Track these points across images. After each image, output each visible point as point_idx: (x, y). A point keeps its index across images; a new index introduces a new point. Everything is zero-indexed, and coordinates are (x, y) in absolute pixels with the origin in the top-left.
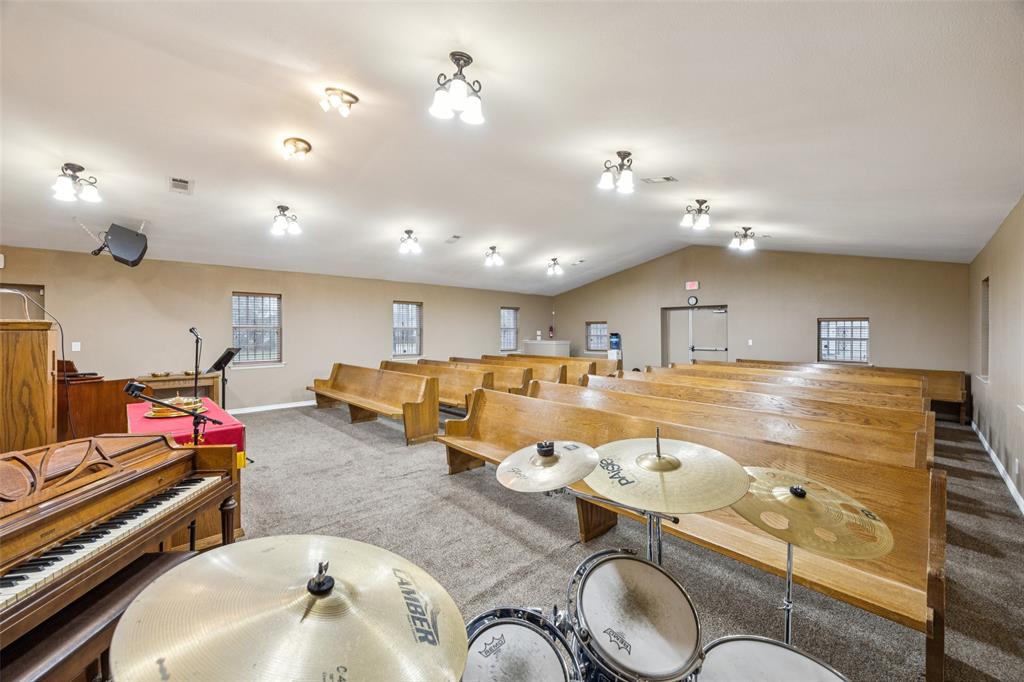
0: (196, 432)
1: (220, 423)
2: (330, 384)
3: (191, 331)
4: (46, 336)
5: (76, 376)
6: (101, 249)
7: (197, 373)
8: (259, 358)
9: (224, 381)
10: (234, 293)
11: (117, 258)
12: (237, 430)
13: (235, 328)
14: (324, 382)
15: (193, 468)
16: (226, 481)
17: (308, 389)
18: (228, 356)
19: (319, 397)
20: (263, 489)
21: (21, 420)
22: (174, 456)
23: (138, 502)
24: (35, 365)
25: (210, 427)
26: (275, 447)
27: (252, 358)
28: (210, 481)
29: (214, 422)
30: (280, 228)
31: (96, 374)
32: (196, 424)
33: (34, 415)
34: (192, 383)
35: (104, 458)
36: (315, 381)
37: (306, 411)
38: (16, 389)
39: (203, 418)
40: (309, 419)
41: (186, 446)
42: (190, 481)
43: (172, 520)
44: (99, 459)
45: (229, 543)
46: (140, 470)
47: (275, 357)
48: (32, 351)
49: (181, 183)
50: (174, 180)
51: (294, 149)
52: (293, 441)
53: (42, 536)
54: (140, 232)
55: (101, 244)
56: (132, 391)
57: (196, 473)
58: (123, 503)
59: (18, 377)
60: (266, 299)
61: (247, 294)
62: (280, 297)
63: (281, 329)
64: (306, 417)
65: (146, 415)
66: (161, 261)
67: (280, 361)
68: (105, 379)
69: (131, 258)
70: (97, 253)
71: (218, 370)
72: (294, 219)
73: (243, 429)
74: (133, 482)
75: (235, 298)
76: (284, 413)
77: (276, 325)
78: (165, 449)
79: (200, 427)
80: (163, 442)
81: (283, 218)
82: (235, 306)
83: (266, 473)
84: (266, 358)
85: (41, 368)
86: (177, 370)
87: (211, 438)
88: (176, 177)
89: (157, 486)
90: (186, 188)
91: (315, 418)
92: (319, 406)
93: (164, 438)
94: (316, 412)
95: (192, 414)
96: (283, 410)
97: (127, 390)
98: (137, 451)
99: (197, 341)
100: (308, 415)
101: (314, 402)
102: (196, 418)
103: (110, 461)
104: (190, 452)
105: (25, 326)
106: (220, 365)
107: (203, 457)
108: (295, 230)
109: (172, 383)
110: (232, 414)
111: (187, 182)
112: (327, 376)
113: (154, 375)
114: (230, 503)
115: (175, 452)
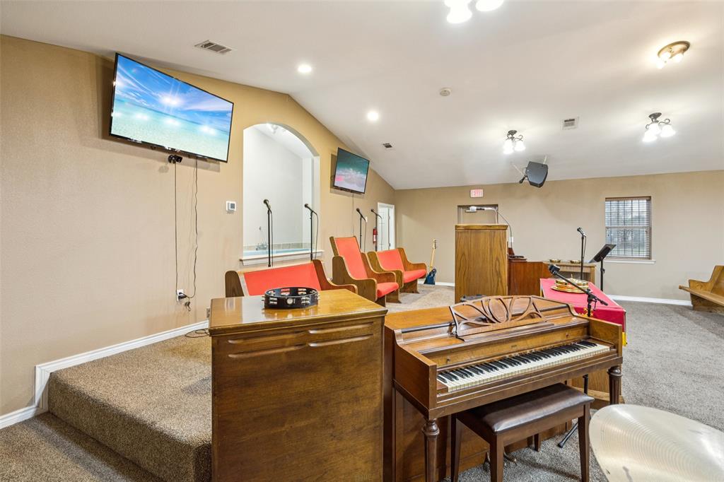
0: (589, 307)
1: (607, 305)
2: (710, 286)
3: (578, 230)
4: (505, 233)
5: (514, 257)
6: (523, 179)
7: (582, 262)
8: (629, 254)
9: (602, 270)
10: (607, 199)
11: (532, 184)
12: (619, 312)
13: (608, 228)
14: (702, 284)
15: (588, 334)
16: (613, 353)
17: (681, 288)
18: (605, 251)
19: (695, 298)
20: (637, 370)
21: (496, 278)
22: (575, 321)
23: (555, 345)
24: (501, 249)
25: (599, 306)
26: (647, 337)
27: (622, 253)
28: (600, 348)
29: (602, 302)
30: (653, 135)
31: (523, 257)
32: (590, 301)
33: (501, 277)
34: (579, 270)
35: (537, 310)
36: (689, 281)
37: (680, 310)
38: (494, 261)
39: (594, 297)
40: (684, 319)
41: (583, 315)
42: (587, 343)
43: (577, 367)
44: (534, 311)
45: (615, 403)
46: (557, 325)
47: (644, 254)
48: (500, 242)
49: (569, 122)
50: (566, 121)
51: (669, 55)
52: (667, 336)
53: (512, 346)
54: (544, 163)
55: (523, 176)
56: (553, 270)
57: (590, 338)
58: (547, 343)
59: (495, 256)
60: (635, 202)
61: (618, 199)
62: (649, 199)
63: (650, 229)
64: (679, 316)
65: (552, 287)
66: (555, 181)
67: (650, 258)
68: (528, 261)
69: (539, 182)
70: (521, 182)
71: (598, 261)
72: (668, 122)
73: (623, 314)
74: (553, 331)
75: (608, 203)
76: (653, 307)
77: (645, 224)
78: (568, 314)
79: (592, 304)
80: (567, 309)
81: (656, 124)
82: (607, 210)
83: (640, 357)
84: (636, 255)
85: (503, 251)
86: (565, 259)
87: (599, 313)
88: (566, 119)
89: (565, 339)
90: (572, 124)
91: (690, 318)
92: (694, 308)
93: (568, 306)
94: (691, 313)
95: (587, 293)
96: (652, 304)
97: (550, 269)
98: (553, 311)
99: (583, 238)
100: (681, 314)
101: (688, 303)
102: (589, 296)
103: (540, 314)
104: (586, 321)
105: (497, 228)
106: (599, 257)
107: (595, 328)
108: (668, 132)
109: (565, 268)
110: (614, 299)
111: (574, 120)
112: (706, 277)
113: (572, 262)
114: (616, 371)
115: (575, 318)
